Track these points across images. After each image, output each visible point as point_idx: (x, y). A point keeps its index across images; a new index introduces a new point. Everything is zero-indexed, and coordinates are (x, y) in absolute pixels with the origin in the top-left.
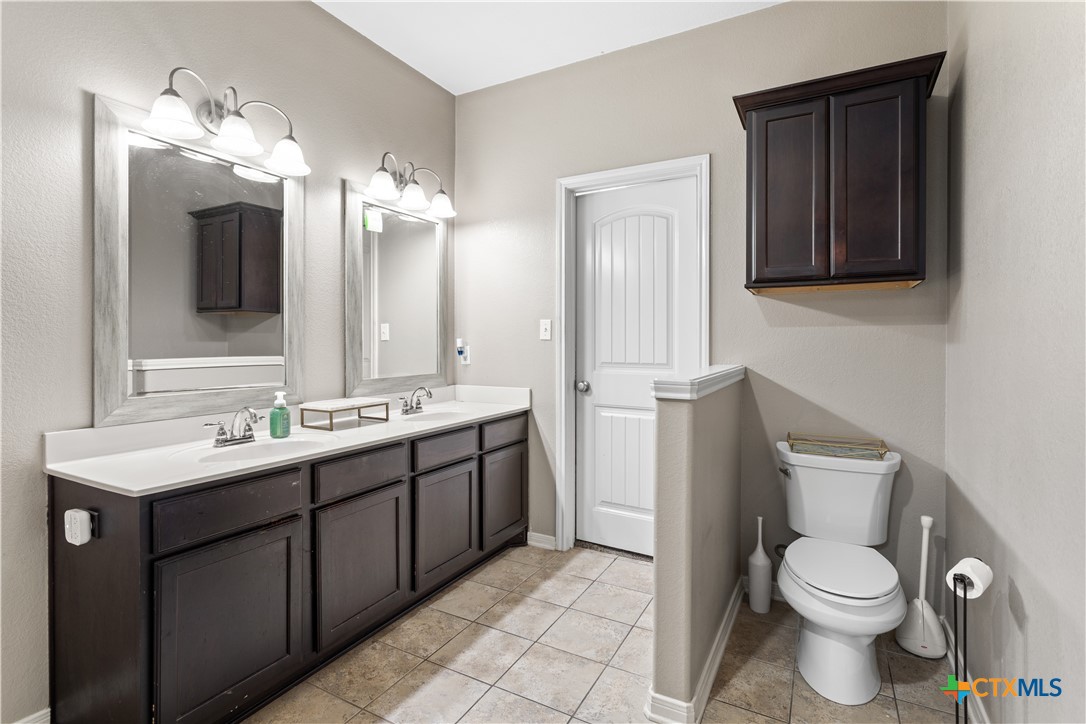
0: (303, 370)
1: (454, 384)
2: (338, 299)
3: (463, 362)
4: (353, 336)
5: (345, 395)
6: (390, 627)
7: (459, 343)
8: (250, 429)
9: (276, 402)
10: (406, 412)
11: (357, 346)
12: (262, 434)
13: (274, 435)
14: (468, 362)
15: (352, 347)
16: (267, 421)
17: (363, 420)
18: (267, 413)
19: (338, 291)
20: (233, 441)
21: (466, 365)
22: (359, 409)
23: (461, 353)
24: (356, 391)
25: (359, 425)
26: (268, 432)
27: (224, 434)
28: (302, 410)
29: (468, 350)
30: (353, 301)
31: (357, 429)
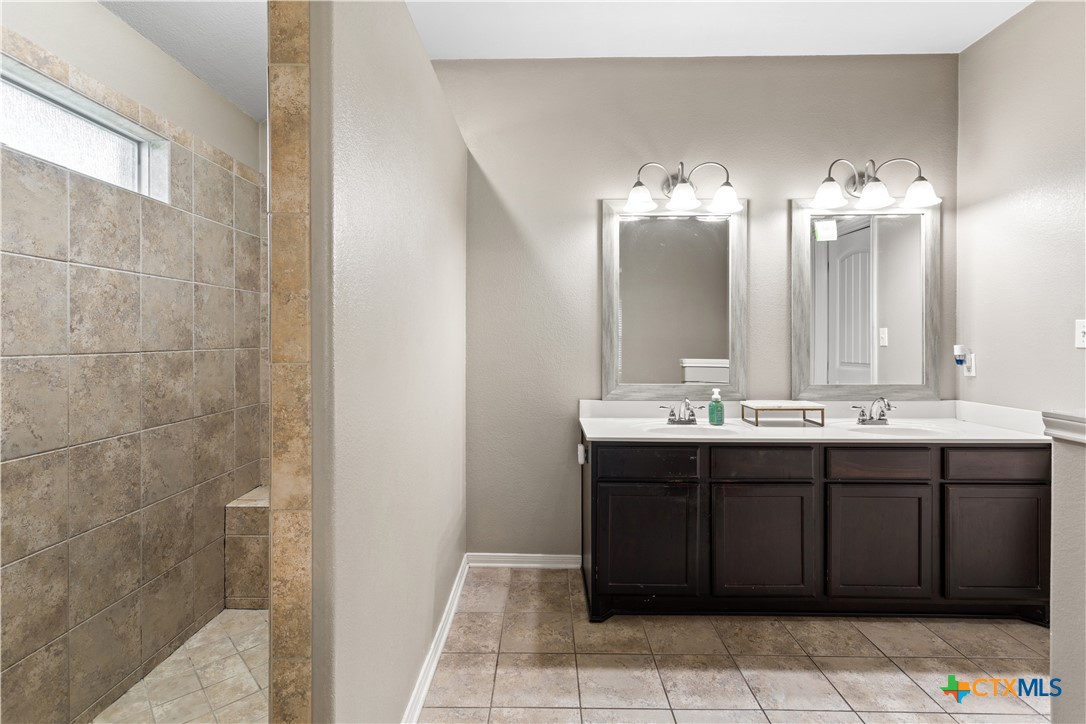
0: (746, 372)
1: (955, 399)
2: (784, 311)
3: (966, 374)
4: (800, 343)
5: (791, 398)
6: (800, 618)
7: (957, 351)
8: (693, 415)
9: (713, 397)
10: (863, 422)
11: (803, 353)
12: (703, 421)
13: (712, 421)
14: (973, 373)
15: (798, 354)
16: (706, 411)
17: (808, 423)
18: (707, 404)
19: (785, 302)
20: (680, 422)
21: (972, 377)
22: (804, 410)
23: (960, 362)
24: (803, 395)
25: (804, 426)
26: (708, 420)
27: (673, 415)
28: (743, 406)
29: (972, 359)
30: (800, 311)
31: (802, 428)
